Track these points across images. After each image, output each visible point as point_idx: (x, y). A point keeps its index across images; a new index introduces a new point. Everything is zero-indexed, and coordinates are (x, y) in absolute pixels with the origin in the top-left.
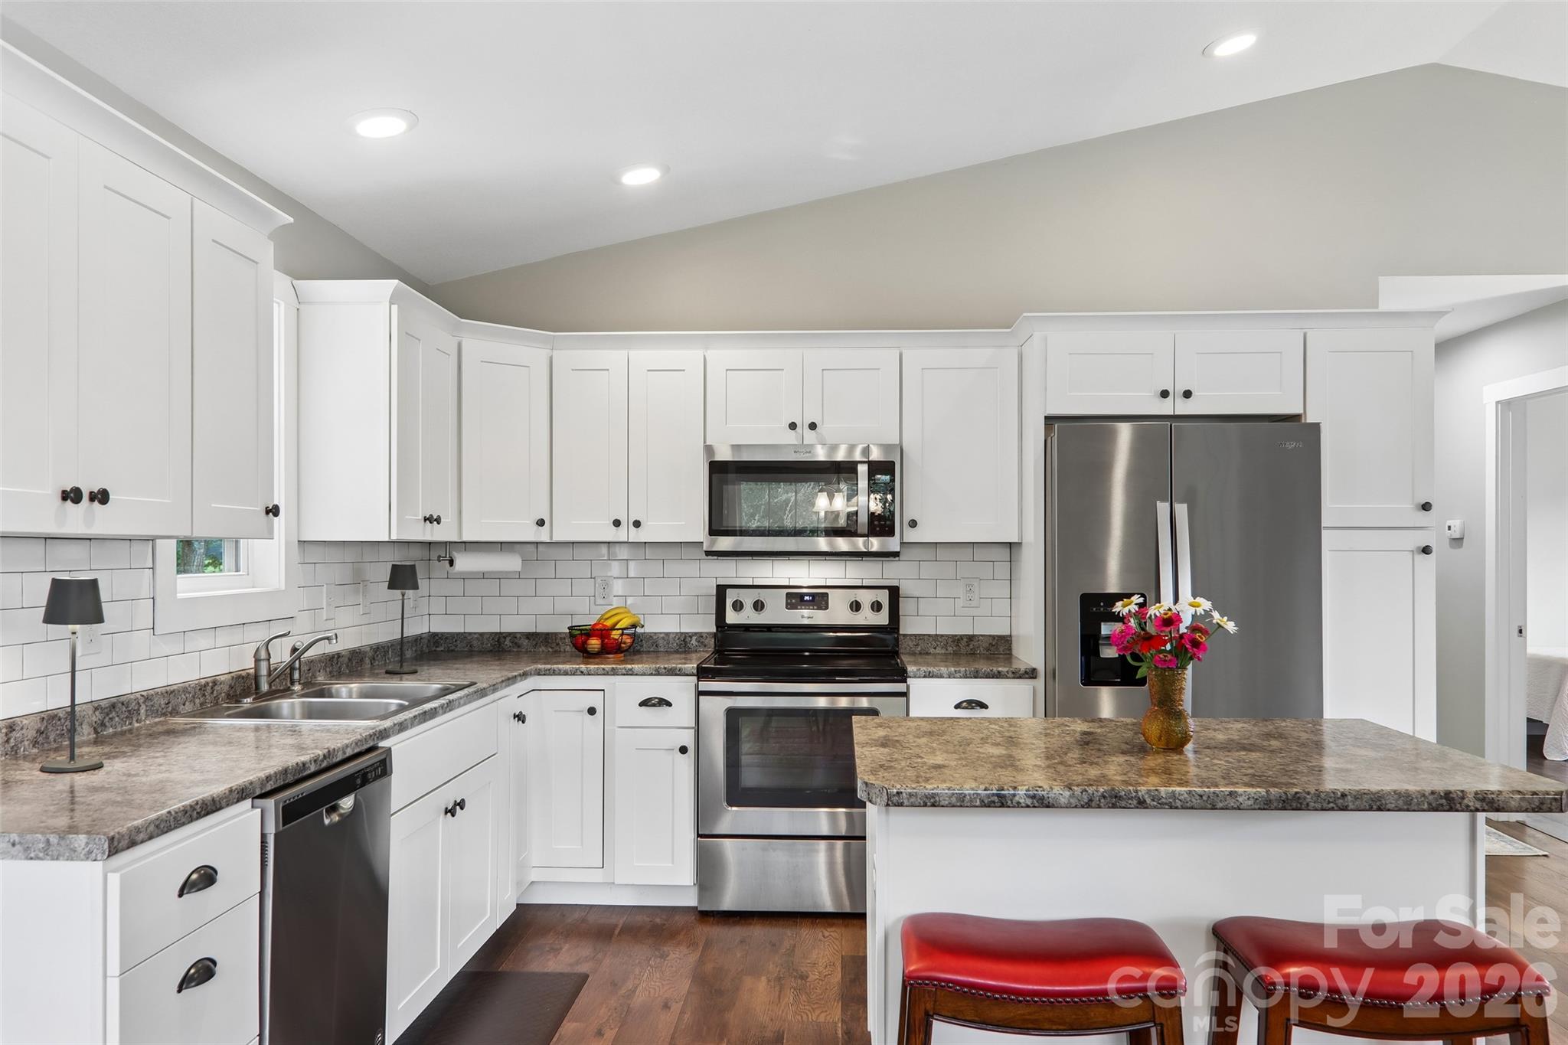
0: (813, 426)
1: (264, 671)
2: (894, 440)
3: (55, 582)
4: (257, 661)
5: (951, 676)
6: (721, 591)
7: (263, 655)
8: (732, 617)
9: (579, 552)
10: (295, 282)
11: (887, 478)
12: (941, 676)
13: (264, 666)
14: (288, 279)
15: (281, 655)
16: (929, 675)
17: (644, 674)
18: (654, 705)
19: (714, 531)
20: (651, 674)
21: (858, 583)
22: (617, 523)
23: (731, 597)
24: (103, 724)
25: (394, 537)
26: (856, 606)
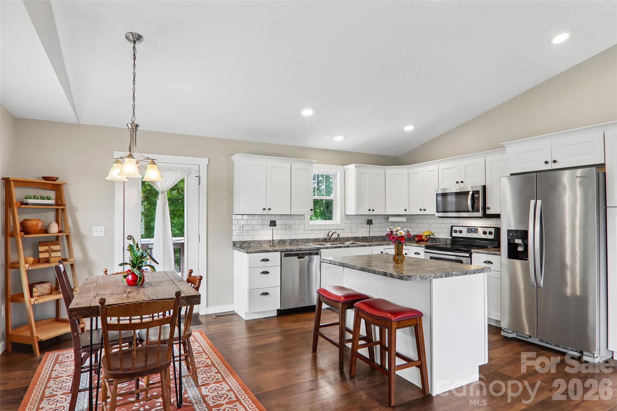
0: (462, 182)
1: (328, 238)
2: (484, 185)
3: (270, 221)
4: (327, 236)
5: (482, 253)
6: (452, 227)
7: (328, 235)
8: (454, 235)
9: (426, 217)
10: (344, 166)
11: (477, 196)
12: (480, 253)
13: (328, 237)
14: (342, 166)
15: (335, 236)
16: (477, 252)
17: (415, 246)
18: (417, 254)
19: (437, 212)
20: (416, 247)
21: (490, 226)
22: (421, 210)
23: (454, 228)
24: (291, 242)
25: (356, 214)
26: (485, 233)
